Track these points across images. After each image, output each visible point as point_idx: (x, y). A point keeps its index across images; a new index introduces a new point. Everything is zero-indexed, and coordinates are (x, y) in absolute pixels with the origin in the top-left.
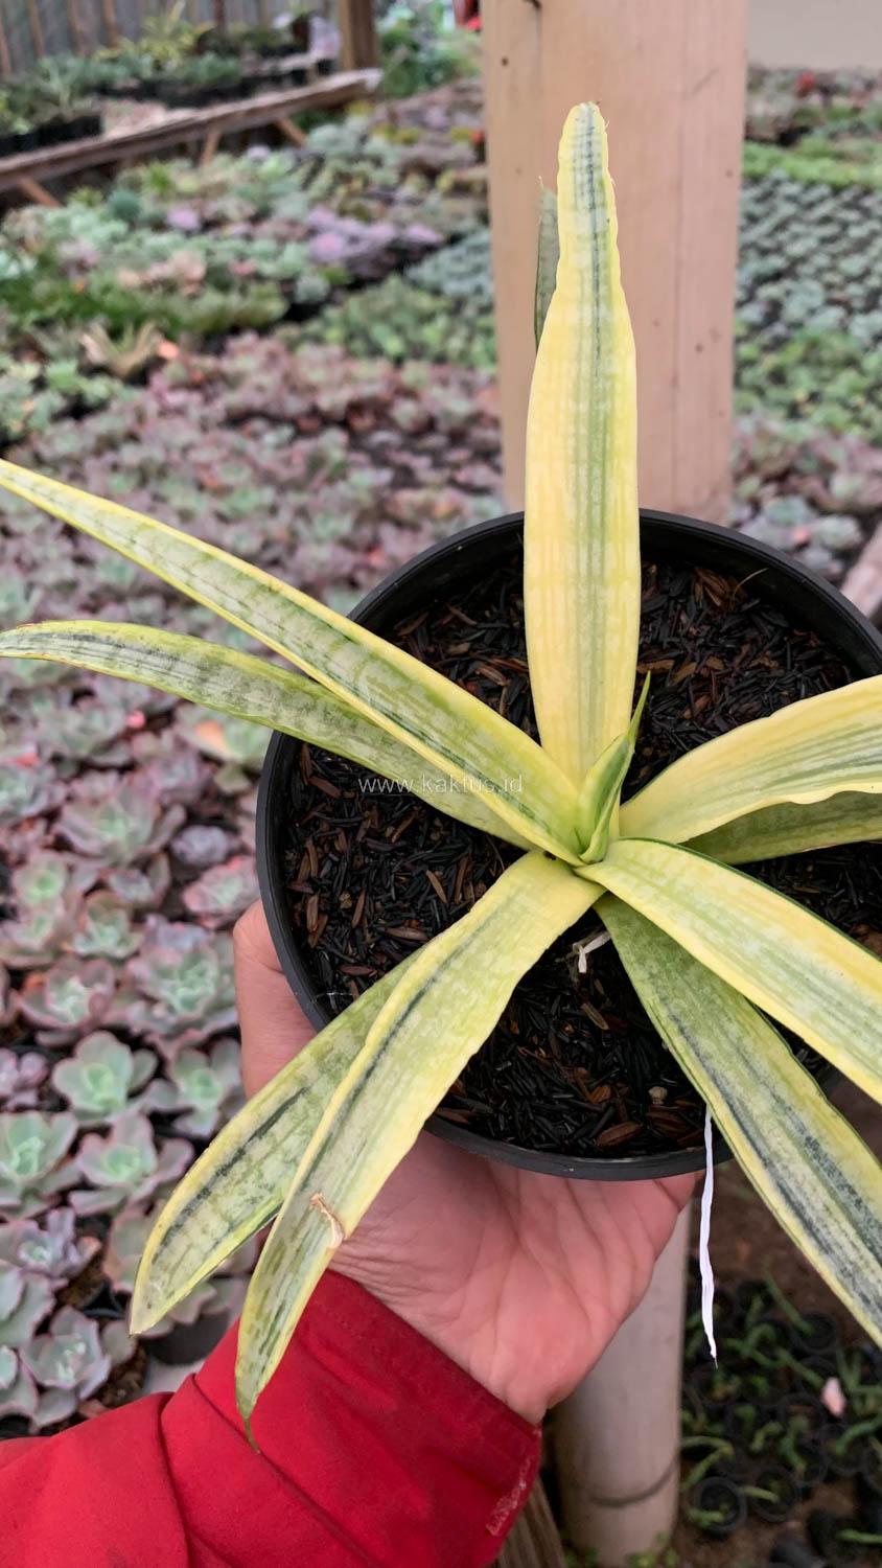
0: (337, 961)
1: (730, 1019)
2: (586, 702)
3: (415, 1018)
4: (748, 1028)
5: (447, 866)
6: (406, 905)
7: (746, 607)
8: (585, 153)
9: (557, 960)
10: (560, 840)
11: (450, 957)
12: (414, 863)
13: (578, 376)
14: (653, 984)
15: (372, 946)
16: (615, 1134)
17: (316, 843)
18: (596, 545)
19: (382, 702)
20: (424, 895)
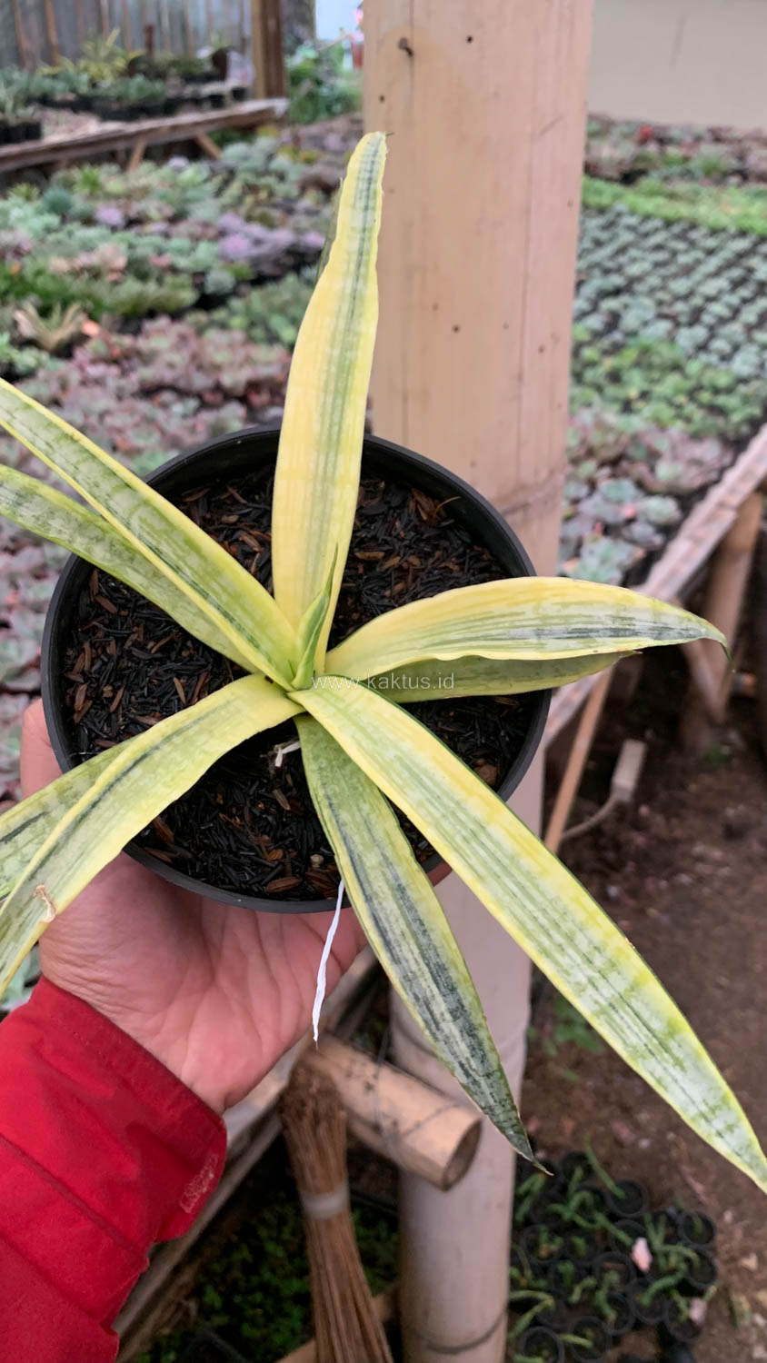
0: (93, 735)
1: (365, 801)
2: (310, 570)
3: (137, 771)
4: (375, 808)
5: (190, 676)
6: (155, 701)
7: (444, 524)
8: (369, 168)
9: (261, 756)
10: (278, 668)
11: (173, 734)
12: (166, 671)
13: (336, 328)
14: (319, 773)
15: (122, 728)
16: (280, 884)
17: (92, 646)
18: (332, 454)
19: (149, 538)
20: (170, 695)
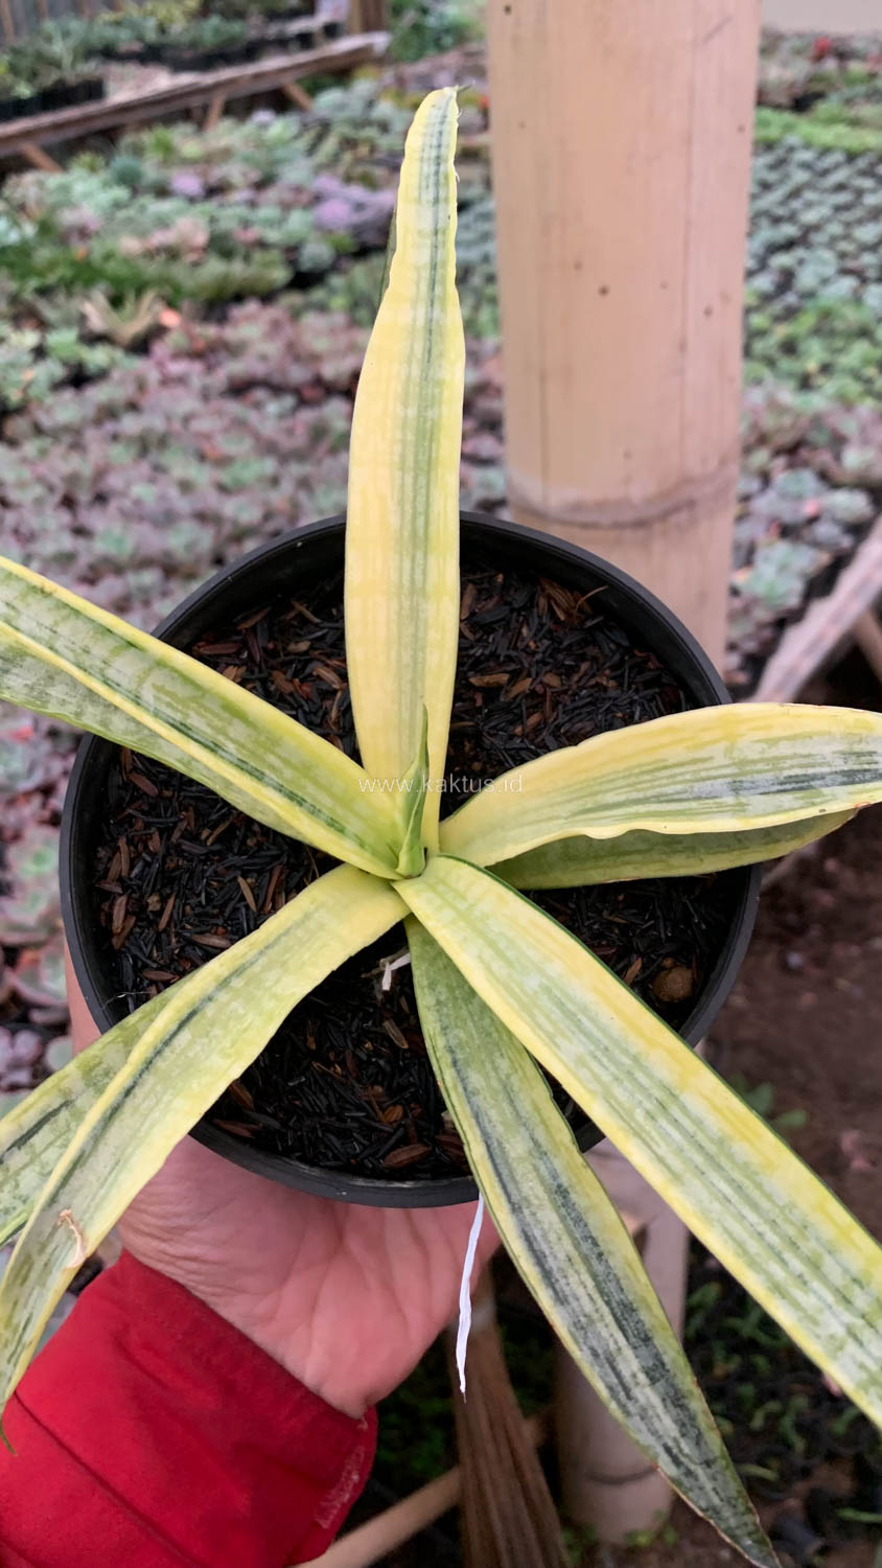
0: (140, 964)
1: (502, 1055)
2: (407, 715)
3: (185, 1036)
4: (517, 1066)
5: (260, 873)
6: (216, 911)
7: (589, 624)
8: (435, 143)
9: (363, 976)
10: (375, 853)
11: (231, 975)
12: (228, 868)
13: (408, 379)
14: (438, 1011)
15: (176, 952)
16: (402, 1156)
17: (129, 842)
18: (419, 555)
19: (169, 711)
20: (233, 902)
